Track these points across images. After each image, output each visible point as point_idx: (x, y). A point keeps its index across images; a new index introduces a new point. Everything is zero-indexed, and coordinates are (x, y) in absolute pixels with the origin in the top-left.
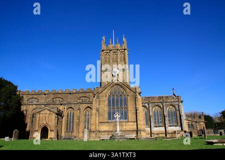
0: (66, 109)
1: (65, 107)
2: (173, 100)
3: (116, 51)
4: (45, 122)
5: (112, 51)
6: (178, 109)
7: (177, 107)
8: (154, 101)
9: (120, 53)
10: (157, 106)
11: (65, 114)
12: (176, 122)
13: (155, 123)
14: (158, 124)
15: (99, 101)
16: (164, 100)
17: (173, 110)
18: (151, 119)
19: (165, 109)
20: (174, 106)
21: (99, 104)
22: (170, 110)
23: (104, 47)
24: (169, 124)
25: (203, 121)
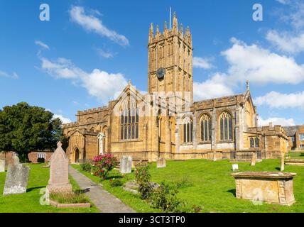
0: (102, 128)
1: (102, 126)
2: (228, 103)
3: (163, 42)
4: (76, 145)
5: (159, 43)
6: (234, 115)
7: (233, 112)
8: (201, 108)
9: (168, 43)
10: (205, 114)
12: (231, 137)
13: (202, 138)
14: (206, 140)
15: (111, 118)
16: (215, 104)
17: (228, 118)
18: (194, 133)
19: (214, 118)
20: (229, 113)
21: (111, 122)
22: (224, 119)
23: (150, 40)
24: (220, 139)
25: (277, 133)
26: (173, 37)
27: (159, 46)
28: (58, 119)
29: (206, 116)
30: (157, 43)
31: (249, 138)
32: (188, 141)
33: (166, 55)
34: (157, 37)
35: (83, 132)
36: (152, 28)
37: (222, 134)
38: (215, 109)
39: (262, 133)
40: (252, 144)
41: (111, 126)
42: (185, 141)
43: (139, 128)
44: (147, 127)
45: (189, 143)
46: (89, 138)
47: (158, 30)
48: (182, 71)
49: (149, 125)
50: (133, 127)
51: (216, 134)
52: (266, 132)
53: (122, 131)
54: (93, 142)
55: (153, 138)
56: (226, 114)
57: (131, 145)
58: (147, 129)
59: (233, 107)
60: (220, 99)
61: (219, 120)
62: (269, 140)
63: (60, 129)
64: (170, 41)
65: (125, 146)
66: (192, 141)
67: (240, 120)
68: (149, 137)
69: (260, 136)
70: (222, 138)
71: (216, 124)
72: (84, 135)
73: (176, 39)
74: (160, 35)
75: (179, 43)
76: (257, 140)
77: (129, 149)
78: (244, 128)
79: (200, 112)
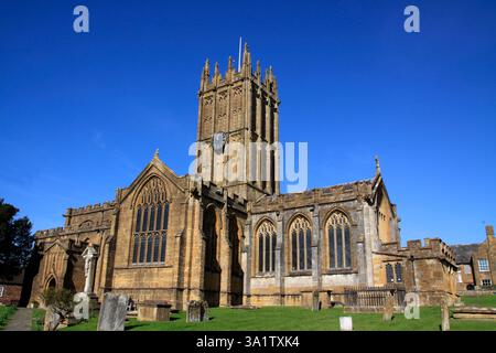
0: (103, 240)
1: (104, 236)
2: (342, 197)
3: (225, 89)
5: (219, 91)
6: (353, 219)
7: (352, 213)
8: (292, 204)
9: (233, 91)
10: (301, 216)
12: (349, 262)
13: (295, 265)
14: (302, 267)
16: (318, 197)
17: (343, 225)
18: (278, 253)
19: (316, 225)
20: (345, 214)
22: (335, 226)
23: (204, 86)
24: (328, 267)
25: (435, 254)
26: (242, 80)
27: (219, 96)
29: (301, 221)
30: (214, 90)
31: (383, 265)
32: (267, 270)
33: (230, 110)
34: (216, 81)
36: (207, 67)
37: (332, 255)
38: (318, 208)
39: (408, 254)
40: (389, 276)
42: (261, 270)
43: (168, 242)
45: (268, 274)
47: (216, 70)
50: (158, 238)
51: (321, 258)
52: (414, 252)
53: (136, 246)
56: (339, 216)
57: (151, 275)
59: (352, 204)
60: (327, 190)
61: (327, 230)
62: (421, 268)
64: (237, 88)
65: (140, 276)
66: (273, 269)
67: (366, 228)
68: (186, 259)
69: (405, 260)
70: (332, 264)
72: (67, 253)
73: (247, 84)
76: (398, 267)
77: (146, 282)
78: (373, 244)
79: (290, 213)
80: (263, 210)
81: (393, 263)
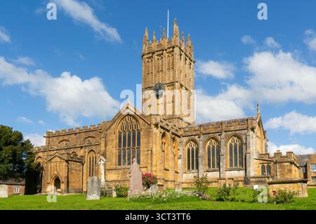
0: (86, 153)
1: (86, 150)
2: (238, 127)
3: (161, 52)
4: (56, 173)
5: (156, 54)
6: (244, 141)
7: (244, 137)
8: (208, 131)
9: (167, 55)
10: (213, 138)
11: (87, 159)
12: (241, 164)
13: (209, 165)
14: (213, 167)
15: (105, 140)
16: (224, 127)
17: (238, 143)
18: (200, 159)
19: (222, 144)
20: (239, 138)
21: (106, 146)
22: (233, 144)
23: (145, 49)
24: (229, 167)
25: (289, 160)
26: (173, 47)
27: (156, 57)
28: (28, 141)
29: (213, 141)
30: (154, 53)
31: (260, 165)
32: (193, 168)
33: (165, 68)
34: (154, 46)
35: (65, 157)
36: (147, 34)
37: (231, 160)
38: (224, 134)
39: (274, 160)
40: (263, 171)
41: (105, 150)
42: (189, 168)
43: (141, 153)
44: (151, 151)
45: (194, 171)
46: (73, 165)
47: (154, 37)
48: (184, 88)
49: (154, 149)
50: (134, 151)
51: (225, 161)
52: (278, 159)
53: (120, 156)
54: (76, 170)
55: (158, 164)
56: (236, 138)
58: (152, 154)
59: (244, 132)
60: (229, 122)
61: (228, 145)
62: (281, 167)
63: (31, 153)
64: (170, 52)
66: (197, 168)
67: (251, 145)
68: (154, 163)
69: (272, 163)
70: (231, 165)
71: (225, 150)
72: (67, 161)
73: (177, 50)
74: (157, 43)
75: (181, 55)
76: (269, 167)
78: (255, 154)
79: (207, 136)
80: (190, 134)
81: (265, 165)
